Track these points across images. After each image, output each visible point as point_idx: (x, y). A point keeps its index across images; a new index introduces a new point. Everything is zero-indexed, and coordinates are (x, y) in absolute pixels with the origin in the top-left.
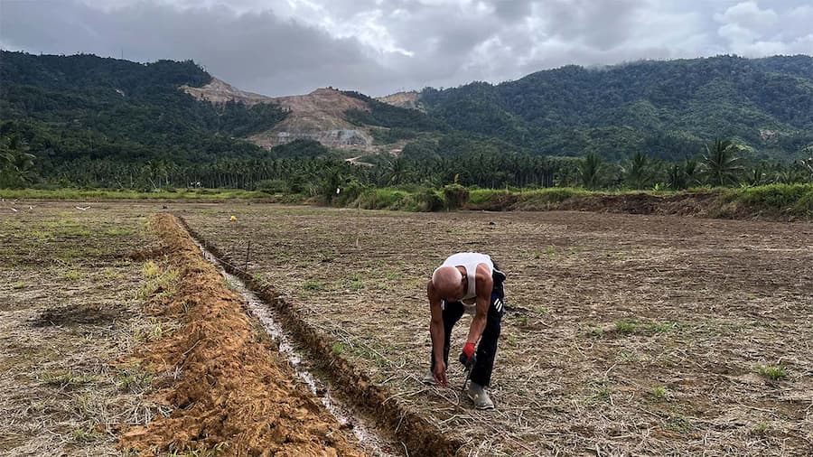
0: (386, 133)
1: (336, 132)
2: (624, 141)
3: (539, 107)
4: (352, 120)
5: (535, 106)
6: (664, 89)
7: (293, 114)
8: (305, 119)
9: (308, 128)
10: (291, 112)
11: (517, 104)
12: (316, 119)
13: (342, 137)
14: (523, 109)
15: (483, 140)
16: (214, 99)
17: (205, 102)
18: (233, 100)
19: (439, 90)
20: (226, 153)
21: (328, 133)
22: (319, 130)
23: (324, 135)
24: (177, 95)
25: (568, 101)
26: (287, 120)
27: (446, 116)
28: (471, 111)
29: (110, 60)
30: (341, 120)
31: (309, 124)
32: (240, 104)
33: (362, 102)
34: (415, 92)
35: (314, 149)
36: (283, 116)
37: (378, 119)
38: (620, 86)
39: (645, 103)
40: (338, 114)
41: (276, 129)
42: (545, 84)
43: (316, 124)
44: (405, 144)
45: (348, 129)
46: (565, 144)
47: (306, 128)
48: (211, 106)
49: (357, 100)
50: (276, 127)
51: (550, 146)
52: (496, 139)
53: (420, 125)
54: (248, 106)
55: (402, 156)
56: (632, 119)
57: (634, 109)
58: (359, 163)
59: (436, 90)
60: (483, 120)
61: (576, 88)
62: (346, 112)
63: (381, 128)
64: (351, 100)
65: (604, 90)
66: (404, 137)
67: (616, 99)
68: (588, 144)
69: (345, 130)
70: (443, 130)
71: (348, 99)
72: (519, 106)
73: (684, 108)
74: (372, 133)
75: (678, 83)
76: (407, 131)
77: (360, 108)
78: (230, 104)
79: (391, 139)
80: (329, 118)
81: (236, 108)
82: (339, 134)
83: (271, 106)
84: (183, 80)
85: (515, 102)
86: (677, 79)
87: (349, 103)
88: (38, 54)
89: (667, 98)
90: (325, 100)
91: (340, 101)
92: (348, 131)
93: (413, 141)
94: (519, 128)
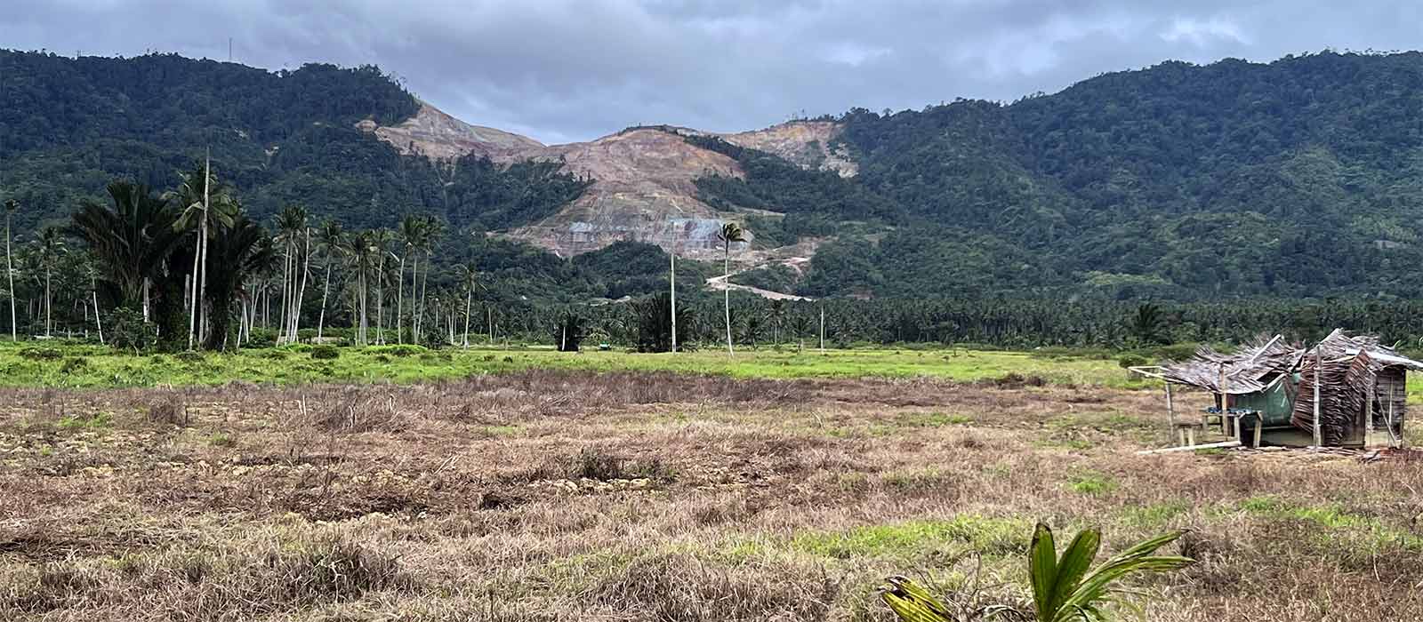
0: (776, 223)
1: (681, 223)
2: (1240, 245)
3: (1096, 158)
4: (710, 198)
5: (1086, 156)
6: (1362, 125)
7: (596, 186)
8: (619, 196)
9: (626, 216)
10: (592, 182)
11: (1049, 151)
12: (641, 196)
13: (693, 233)
14: (1063, 162)
15: (963, 240)
16: (432, 151)
17: (415, 157)
18: (472, 155)
19: (881, 115)
20: (511, 270)
21: (666, 224)
22: (647, 218)
23: (657, 229)
24: (365, 145)
25: (1160, 146)
26: (585, 200)
27: (894, 180)
28: (948, 171)
29: (207, 65)
30: (689, 199)
31: (629, 207)
32: (485, 163)
33: (727, 159)
34: (827, 118)
35: (651, 261)
36: (576, 189)
37: (759, 195)
38: (1275, 110)
39: (1319, 154)
40: (682, 187)
41: (567, 217)
42: (1112, 107)
43: (643, 208)
44: (814, 245)
45: (705, 216)
46: (1130, 248)
47: (623, 215)
48: (429, 165)
49: (718, 155)
50: (564, 212)
51: (1099, 251)
52: (989, 239)
53: (843, 206)
54: (502, 165)
55: (811, 272)
56: (1283, 190)
57: (1294, 168)
58: (735, 287)
59: (875, 115)
60: (970, 192)
61: (1181, 117)
62: (700, 183)
63: (765, 213)
64: (705, 155)
65: (1240, 122)
66: (812, 233)
67: (1262, 143)
68: (1170, 249)
69: (698, 219)
70: (888, 216)
71: (700, 152)
72: (1051, 157)
73: (1401, 166)
74: (752, 223)
75: (1393, 110)
76: (818, 219)
77: (723, 171)
78: (465, 163)
79: (786, 236)
80: (666, 195)
81: (478, 171)
82: (688, 227)
83: (547, 166)
84: (364, 109)
85: (1046, 146)
86: (1393, 103)
87: (703, 162)
88: (73, 56)
89: (1367, 143)
90: (655, 154)
91: (683, 158)
92: (704, 221)
93: (829, 240)
94: (1043, 210)
